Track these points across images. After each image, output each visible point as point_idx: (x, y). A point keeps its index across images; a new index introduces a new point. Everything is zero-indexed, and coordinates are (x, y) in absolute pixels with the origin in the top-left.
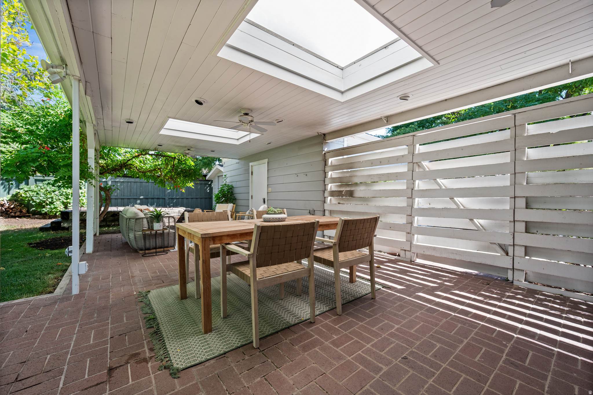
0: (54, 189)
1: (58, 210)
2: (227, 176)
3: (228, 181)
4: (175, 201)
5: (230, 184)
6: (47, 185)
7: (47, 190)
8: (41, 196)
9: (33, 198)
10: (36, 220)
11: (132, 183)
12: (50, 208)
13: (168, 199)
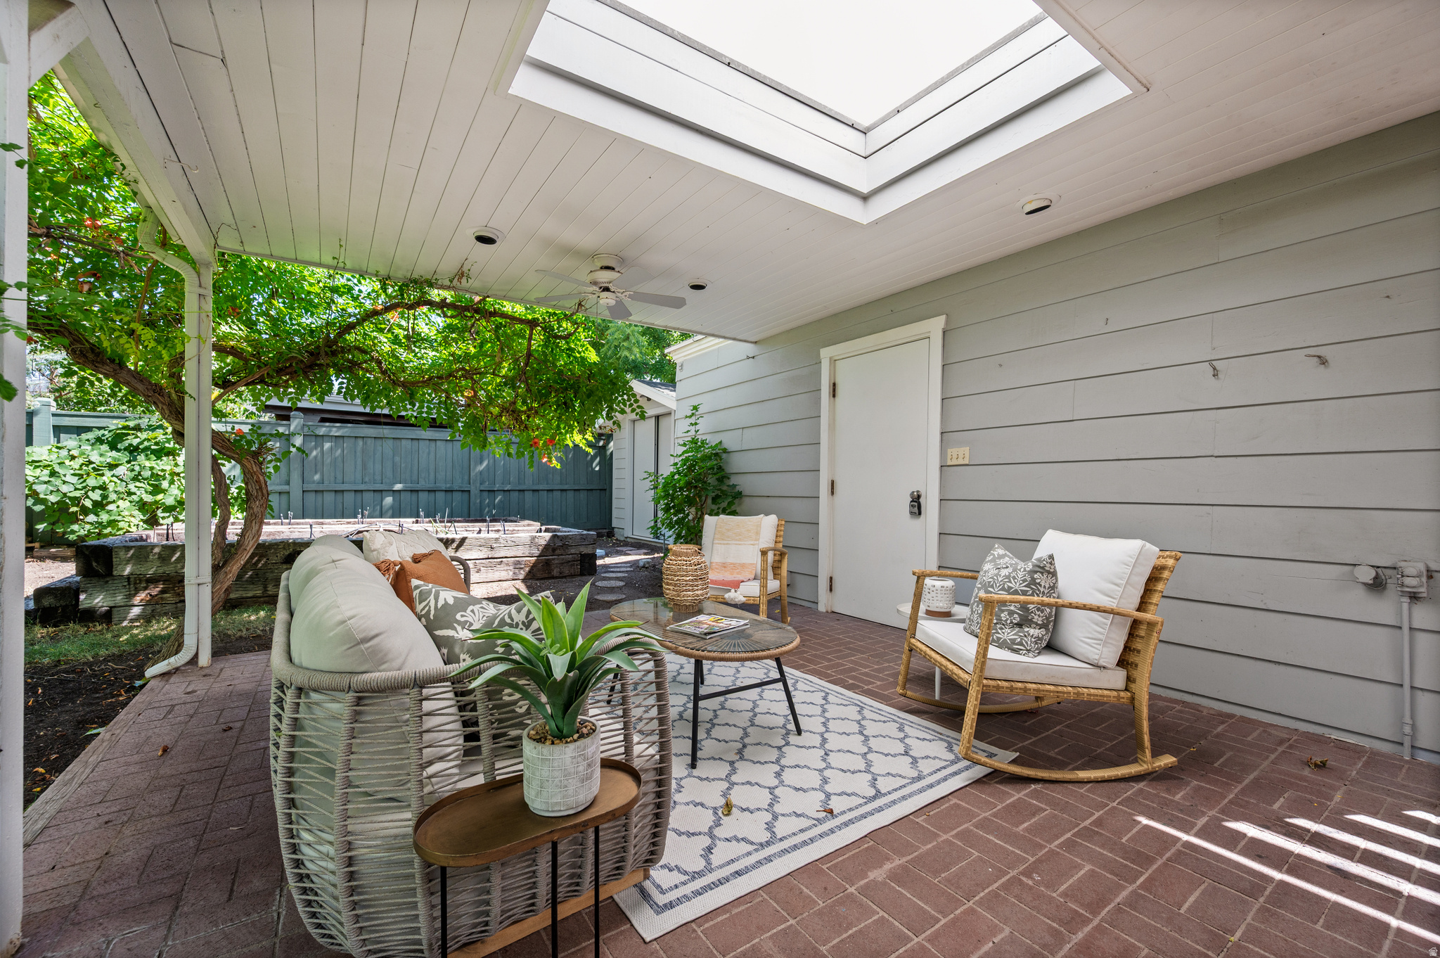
0: (114, 459)
1: (119, 529)
2: (701, 411)
3: (706, 430)
4: (500, 501)
5: (713, 440)
6: (93, 445)
7: (91, 462)
8: (64, 482)
9: (35, 487)
10: (49, 563)
11: (369, 441)
12: (97, 522)
13: (478, 492)
